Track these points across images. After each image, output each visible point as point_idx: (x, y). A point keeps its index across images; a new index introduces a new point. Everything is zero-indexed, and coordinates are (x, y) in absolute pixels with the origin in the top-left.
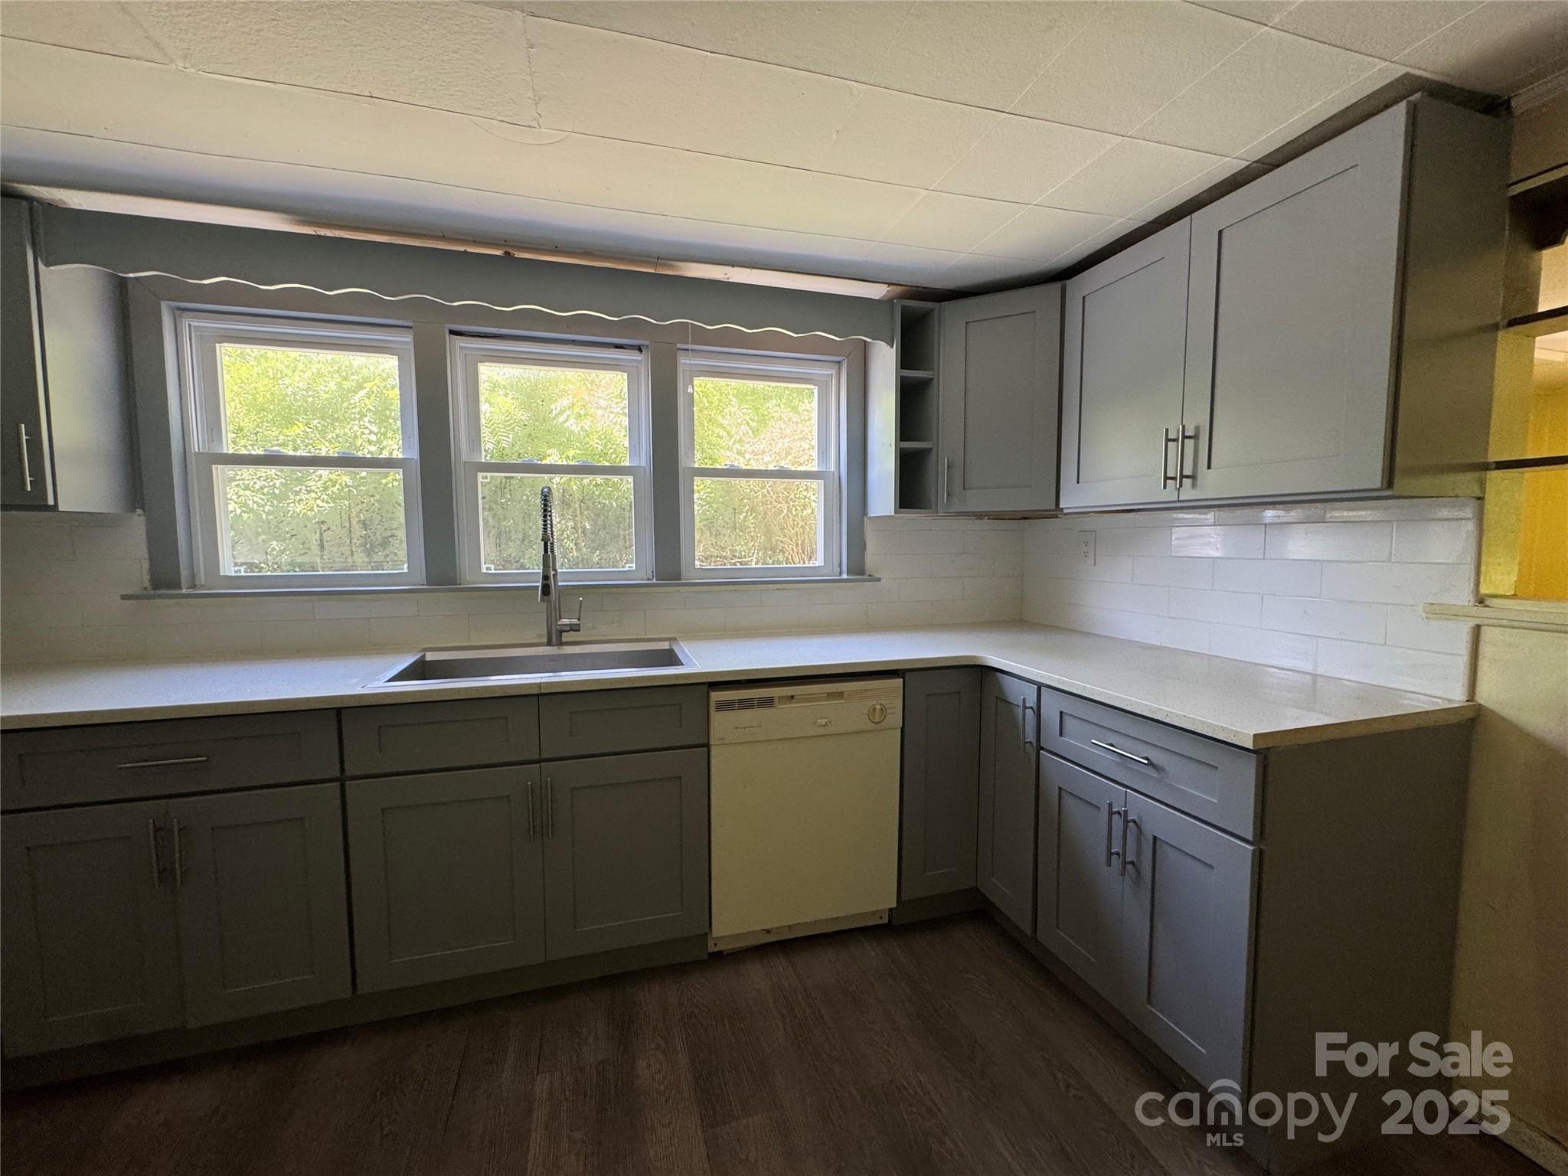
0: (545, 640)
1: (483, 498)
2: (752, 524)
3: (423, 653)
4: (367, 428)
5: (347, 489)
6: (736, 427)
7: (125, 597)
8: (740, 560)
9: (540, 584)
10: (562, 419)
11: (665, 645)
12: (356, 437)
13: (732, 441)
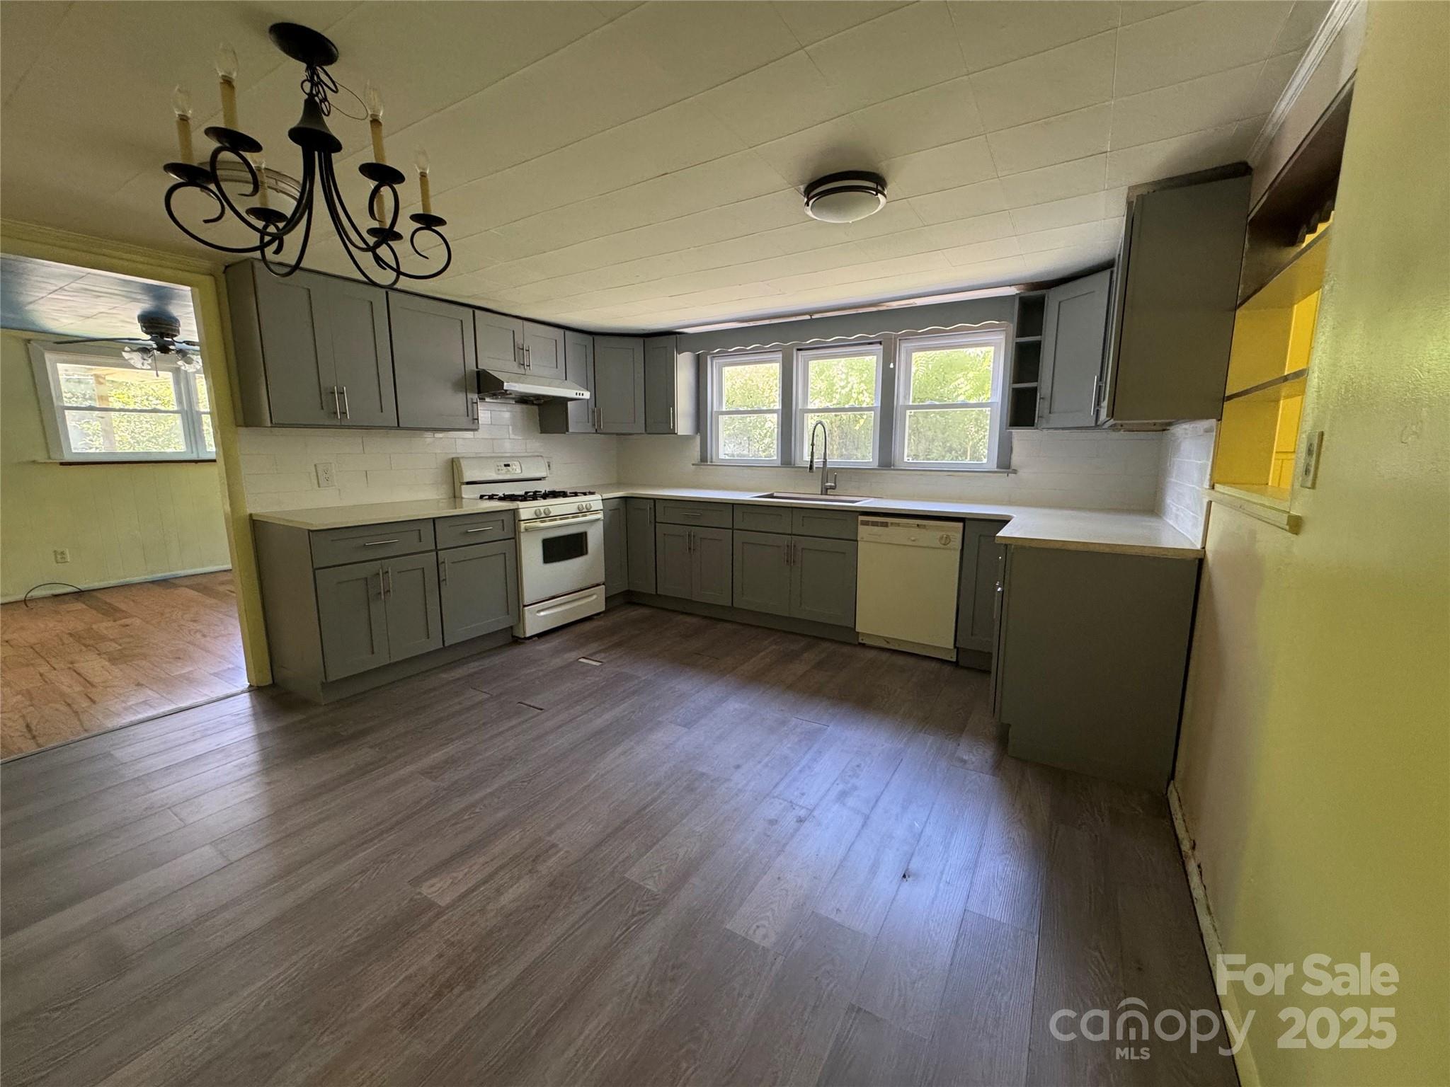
0: (821, 492)
1: (806, 425)
3: (773, 493)
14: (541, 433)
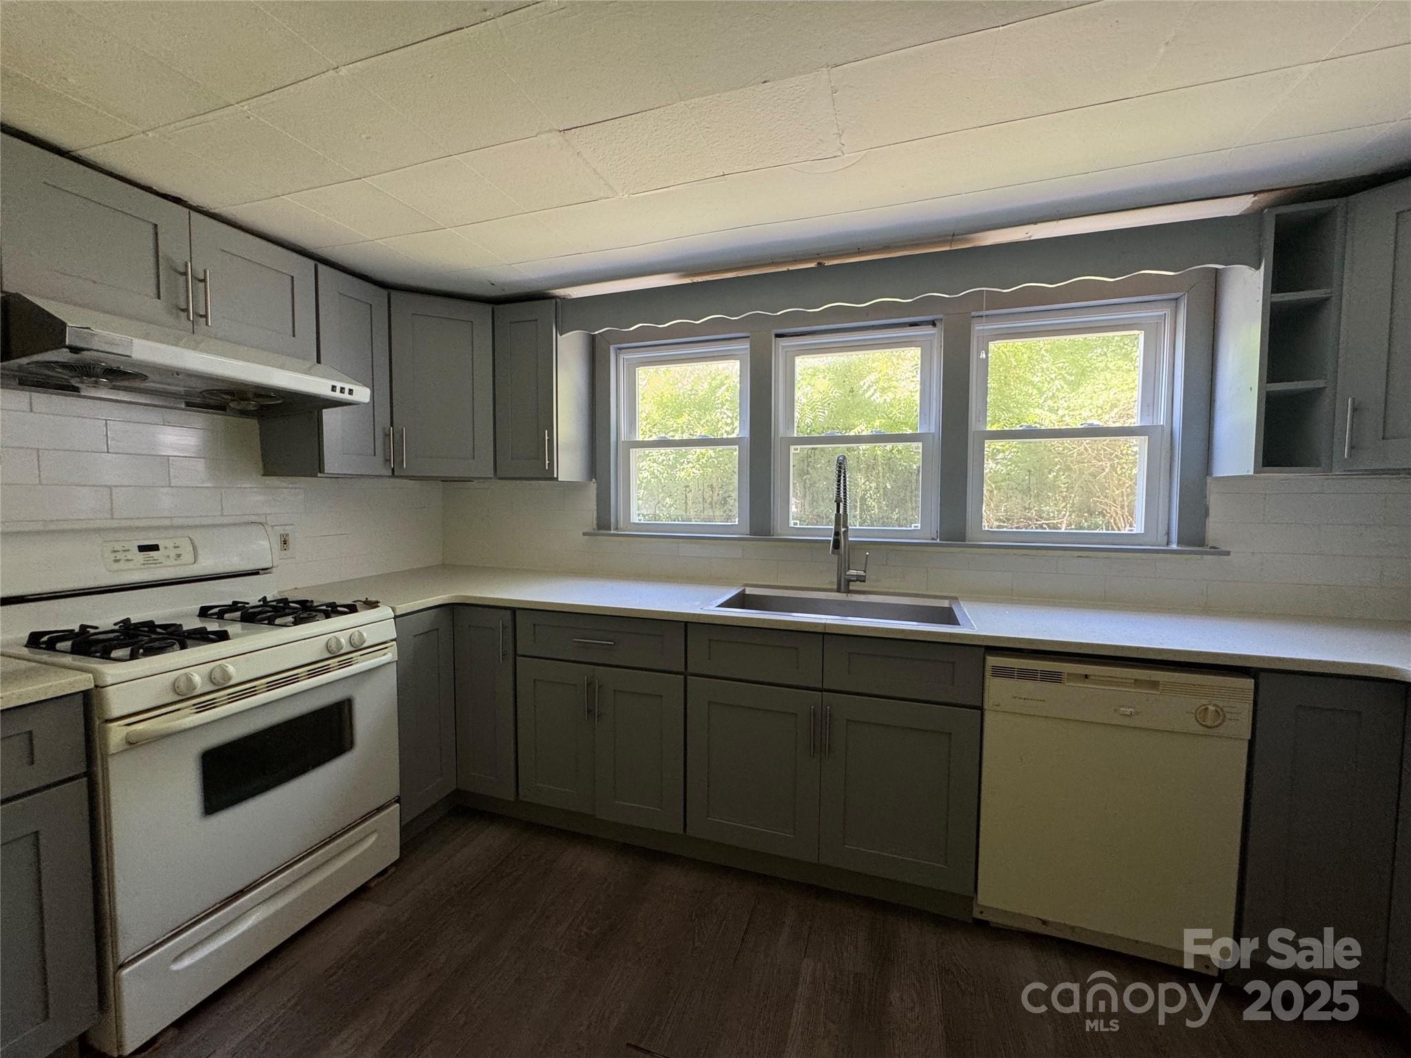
0: (835, 587)
1: (794, 466)
2: (1064, 484)
3: (742, 588)
4: (725, 414)
5: (711, 460)
6: (1049, 382)
7: (584, 534)
8: (1047, 522)
9: (832, 539)
10: (867, 395)
11: (946, 604)
12: (719, 421)
13: (1043, 398)
14: (265, 475)
